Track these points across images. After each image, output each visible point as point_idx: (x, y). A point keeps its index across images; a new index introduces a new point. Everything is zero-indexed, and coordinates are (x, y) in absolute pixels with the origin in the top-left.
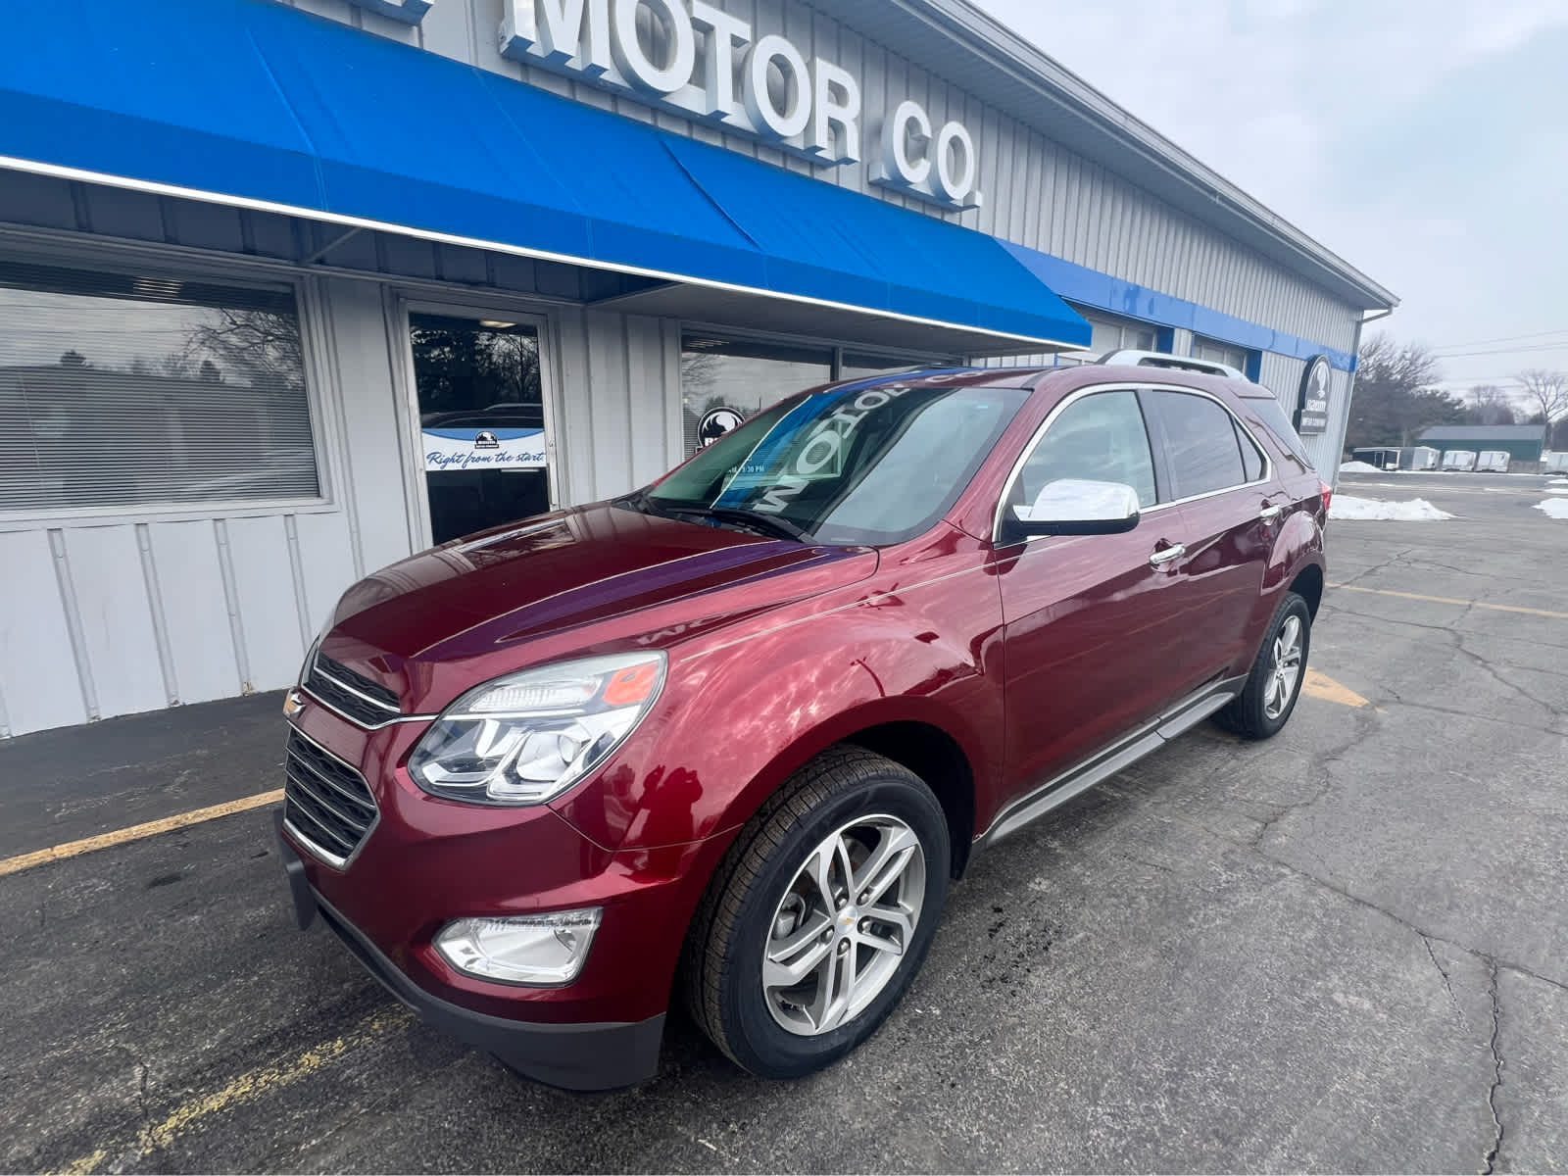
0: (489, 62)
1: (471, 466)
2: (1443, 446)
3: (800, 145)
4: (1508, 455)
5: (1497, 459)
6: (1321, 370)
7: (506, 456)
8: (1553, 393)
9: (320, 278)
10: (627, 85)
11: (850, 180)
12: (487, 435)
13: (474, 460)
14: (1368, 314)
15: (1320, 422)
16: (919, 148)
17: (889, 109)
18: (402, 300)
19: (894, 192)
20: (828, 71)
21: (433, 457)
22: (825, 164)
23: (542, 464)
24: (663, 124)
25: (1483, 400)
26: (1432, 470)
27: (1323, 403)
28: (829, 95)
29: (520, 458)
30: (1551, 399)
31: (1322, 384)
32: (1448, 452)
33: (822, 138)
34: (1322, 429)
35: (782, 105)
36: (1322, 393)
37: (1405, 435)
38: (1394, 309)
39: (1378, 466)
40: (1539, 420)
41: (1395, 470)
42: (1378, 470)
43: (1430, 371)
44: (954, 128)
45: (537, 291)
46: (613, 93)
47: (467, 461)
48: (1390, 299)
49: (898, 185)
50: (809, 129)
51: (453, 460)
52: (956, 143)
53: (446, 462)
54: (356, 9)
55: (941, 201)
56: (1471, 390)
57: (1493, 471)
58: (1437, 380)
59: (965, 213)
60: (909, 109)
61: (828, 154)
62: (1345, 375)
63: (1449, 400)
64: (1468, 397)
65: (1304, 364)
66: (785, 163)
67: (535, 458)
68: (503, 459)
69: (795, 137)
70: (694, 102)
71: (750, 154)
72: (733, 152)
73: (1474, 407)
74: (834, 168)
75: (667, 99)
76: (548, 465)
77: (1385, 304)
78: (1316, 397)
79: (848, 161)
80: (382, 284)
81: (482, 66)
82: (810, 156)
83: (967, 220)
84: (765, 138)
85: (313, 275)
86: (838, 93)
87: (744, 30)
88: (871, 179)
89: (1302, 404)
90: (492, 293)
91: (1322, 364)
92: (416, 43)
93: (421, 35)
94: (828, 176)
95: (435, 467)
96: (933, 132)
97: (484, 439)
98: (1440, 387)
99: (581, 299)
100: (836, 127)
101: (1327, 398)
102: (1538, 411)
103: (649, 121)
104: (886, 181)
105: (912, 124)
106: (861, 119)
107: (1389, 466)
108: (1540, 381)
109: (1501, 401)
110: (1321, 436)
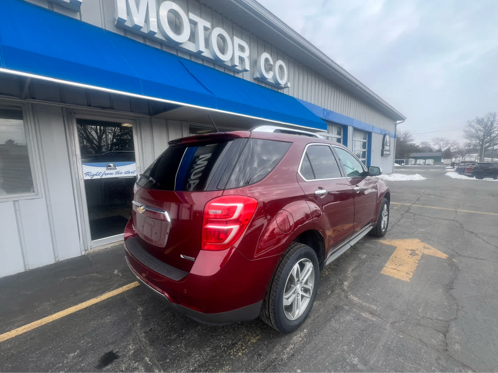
0: (110, 28)
1: (104, 177)
2: (416, 158)
3: (229, 64)
4: (433, 160)
5: (430, 162)
6: (387, 137)
7: (120, 172)
8: (442, 143)
9: (32, 104)
10: (165, 40)
11: (247, 77)
12: (111, 165)
13: (106, 174)
14: (398, 122)
15: (388, 153)
16: (269, 68)
17: (259, 55)
18: (72, 114)
19: (262, 82)
20: (238, 41)
21: (87, 174)
22: (238, 72)
23: (135, 175)
24: (180, 55)
25: (424, 145)
26: (414, 165)
27: (389, 147)
28: (239, 49)
29: (125, 173)
30: (442, 145)
31: (388, 142)
32: (417, 160)
33: (237, 62)
34: (389, 155)
35: (223, 51)
36: (388, 144)
37: (405, 155)
38: (405, 120)
39: (400, 164)
40: (439, 151)
41: (404, 165)
42: (400, 165)
43: (411, 138)
44: (280, 62)
45: (131, 111)
46: (161, 43)
47: (102, 175)
48: (404, 118)
49: (263, 79)
50: (232, 59)
51: (96, 175)
52: (281, 67)
53: (93, 175)
54: (51, 3)
55: (277, 85)
56: (421, 143)
57: (430, 165)
58: (413, 141)
59: (285, 89)
60: (265, 55)
61: (239, 68)
62: (393, 139)
63: (416, 146)
64: (420, 145)
65: (383, 136)
66: (225, 71)
67: (132, 173)
68: (118, 173)
69: (228, 61)
70: (191, 47)
71: (212, 67)
72: (205, 66)
73: (422, 148)
74: (242, 73)
75: (181, 46)
76: (137, 175)
77: (402, 119)
78: (387, 145)
79: (246, 71)
80: (62, 108)
81: (107, 29)
82: (233, 68)
83: (285, 92)
84: (217, 61)
85: (28, 103)
86: (242, 48)
87: (208, 25)
88: (254, 77)
89: (383, 147)
90: (112, 112)
91: (387, 136)
92: (79, 19)
93: (81, 16)
94: (240, 76)
95: (88, 178)
96: (274, 63)
97: (110, 166)
98: (413, 142)
99: (150, 114)
100: (242, 60)
101: (390, 146)
102: (439, 148)
103: (175, 53)
104: (259, 78)
105: (267, 60)
106: (250, 57)
107: (403, 164)
108: (438, 140)
109: (428, 146)
110: (389, 157)
